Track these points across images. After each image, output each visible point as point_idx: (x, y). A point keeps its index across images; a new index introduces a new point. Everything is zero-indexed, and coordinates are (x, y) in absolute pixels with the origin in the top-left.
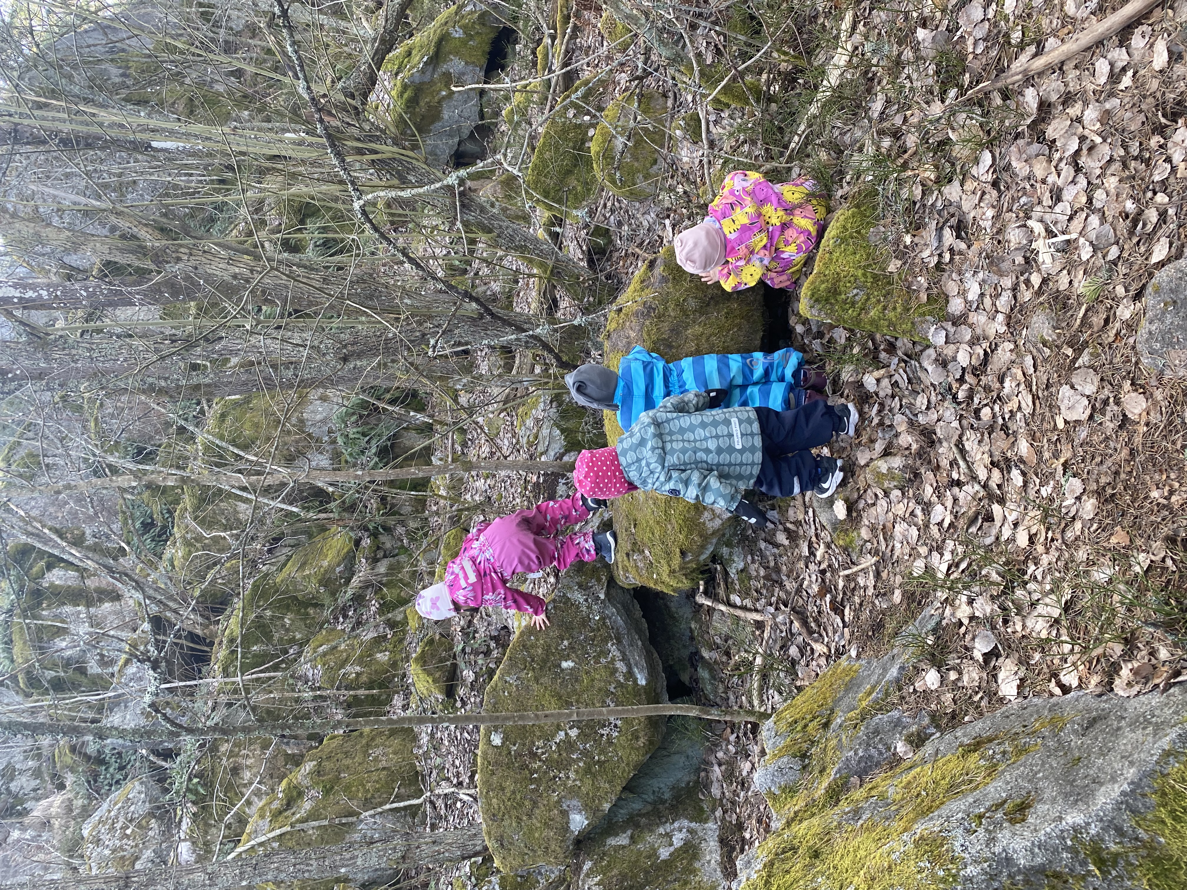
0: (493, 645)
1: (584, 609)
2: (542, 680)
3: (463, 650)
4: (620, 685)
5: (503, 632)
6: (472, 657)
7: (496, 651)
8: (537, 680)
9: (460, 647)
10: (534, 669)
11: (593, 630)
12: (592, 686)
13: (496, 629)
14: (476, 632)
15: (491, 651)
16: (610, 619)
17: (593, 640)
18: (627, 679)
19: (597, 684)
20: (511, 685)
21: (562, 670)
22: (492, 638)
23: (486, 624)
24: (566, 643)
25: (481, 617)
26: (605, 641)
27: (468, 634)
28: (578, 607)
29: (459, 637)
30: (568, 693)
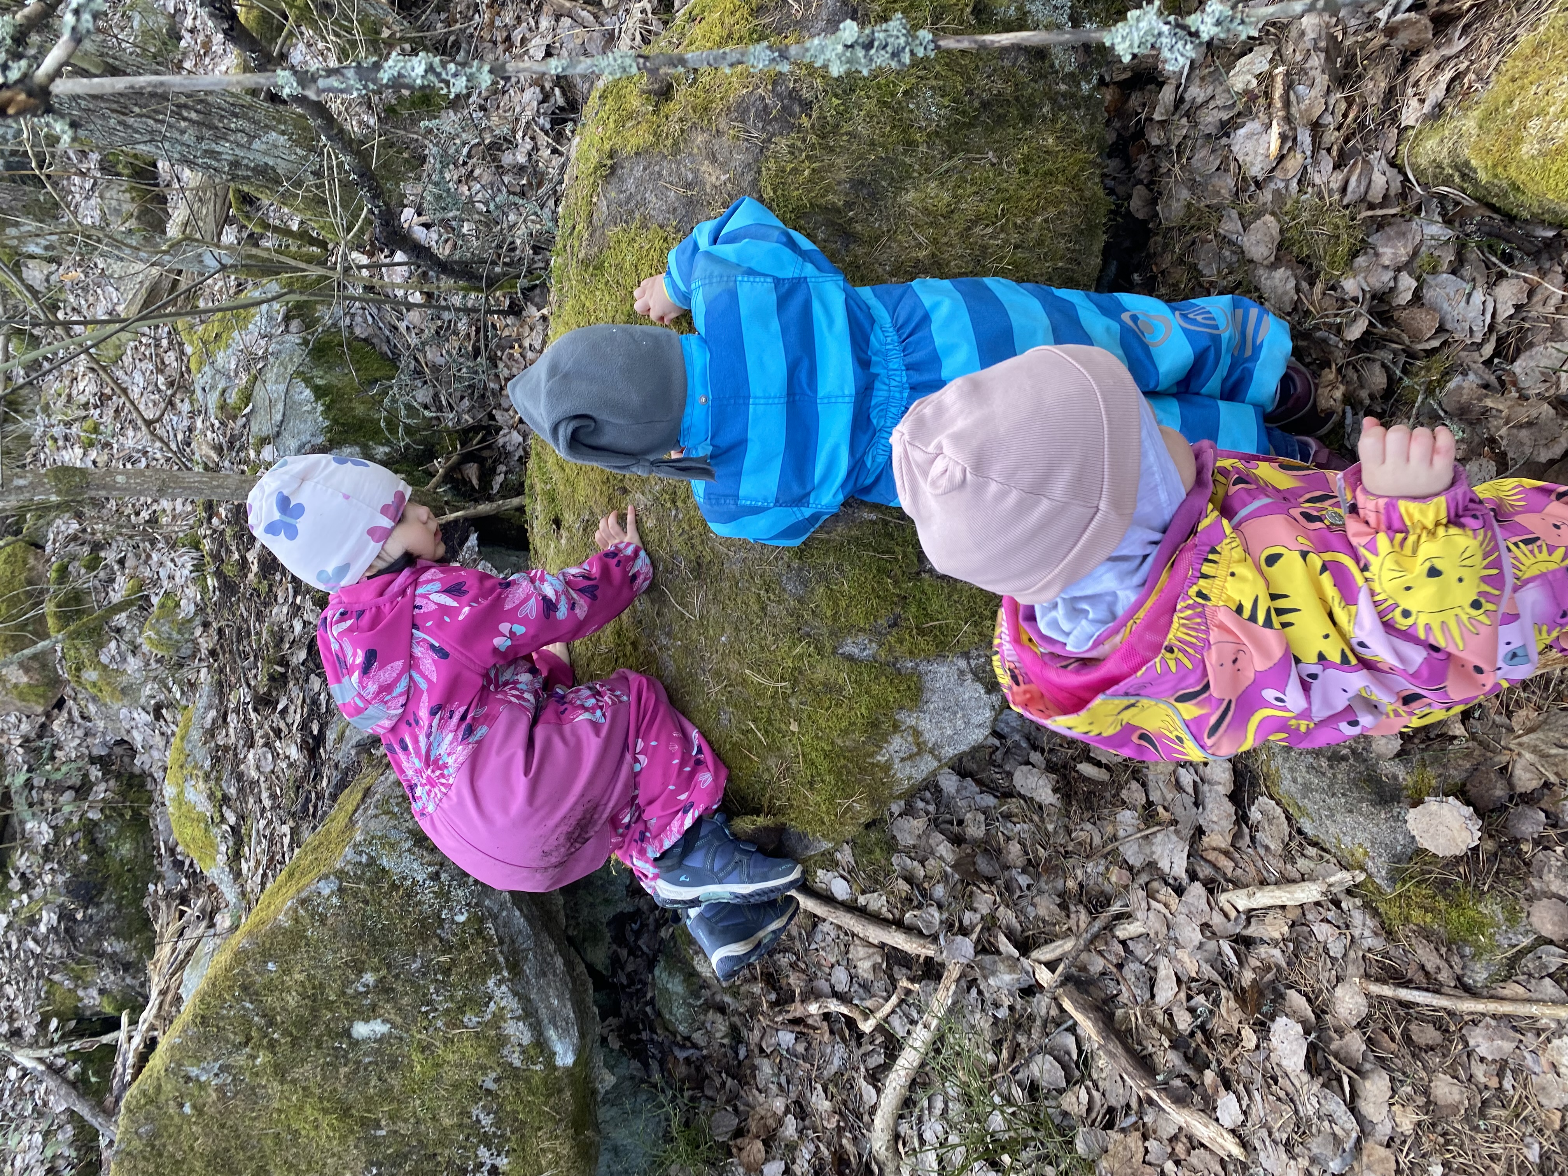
0: (95, 773)
1: (428, 897)
2: (297, 1073)
3: (29, 785)
4: (511, 1073)
5: (118, 750)
6: (48, 796)
7: (102, 786)
8: (280, 1072)
9: (21, 778)
10: (272, 1045)
11: (447, 948)
12: (438, 1079)
13: (104, 744)
14: (57, 746)
15: (92, 785)
16: (495, 917)
17: (447, 972)
18: (530, 1059)
19: (451, 1075)
20: (202, 1086)
21: (355, 1044)
22: (93, 760)
23: (80, 733)
24: (369, 978)
25: (71, 721)
26: (480, 972)
27: (38, 751)
28: (409, 894)
29: (18, 755)
30: (369, 1100)
